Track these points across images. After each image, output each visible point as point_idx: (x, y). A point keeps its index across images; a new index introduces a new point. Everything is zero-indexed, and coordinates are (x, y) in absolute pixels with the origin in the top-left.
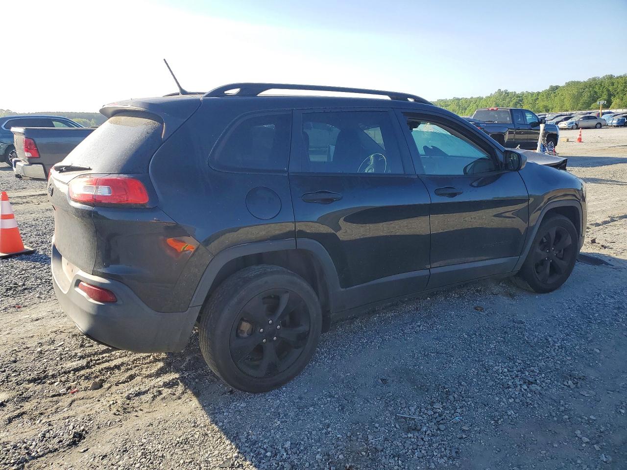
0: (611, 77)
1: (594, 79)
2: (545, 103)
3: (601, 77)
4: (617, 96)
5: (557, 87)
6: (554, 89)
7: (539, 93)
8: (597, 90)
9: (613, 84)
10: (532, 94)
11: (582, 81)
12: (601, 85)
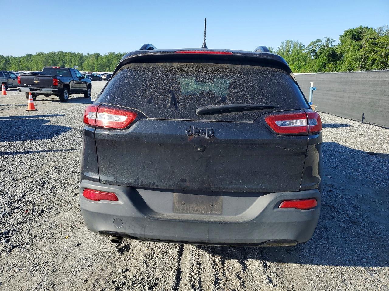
0: (62, 52)
1: (53, 53)
2: (26, 64)
3: (56, 52)
4: (67, 64)
5: (31, 55)
6: (29, 56)
7: (19, 58)
8: (55, 59)
9: (64, 57)
10: (15, 58)
11: (46, 53)
12: (57, 56)
